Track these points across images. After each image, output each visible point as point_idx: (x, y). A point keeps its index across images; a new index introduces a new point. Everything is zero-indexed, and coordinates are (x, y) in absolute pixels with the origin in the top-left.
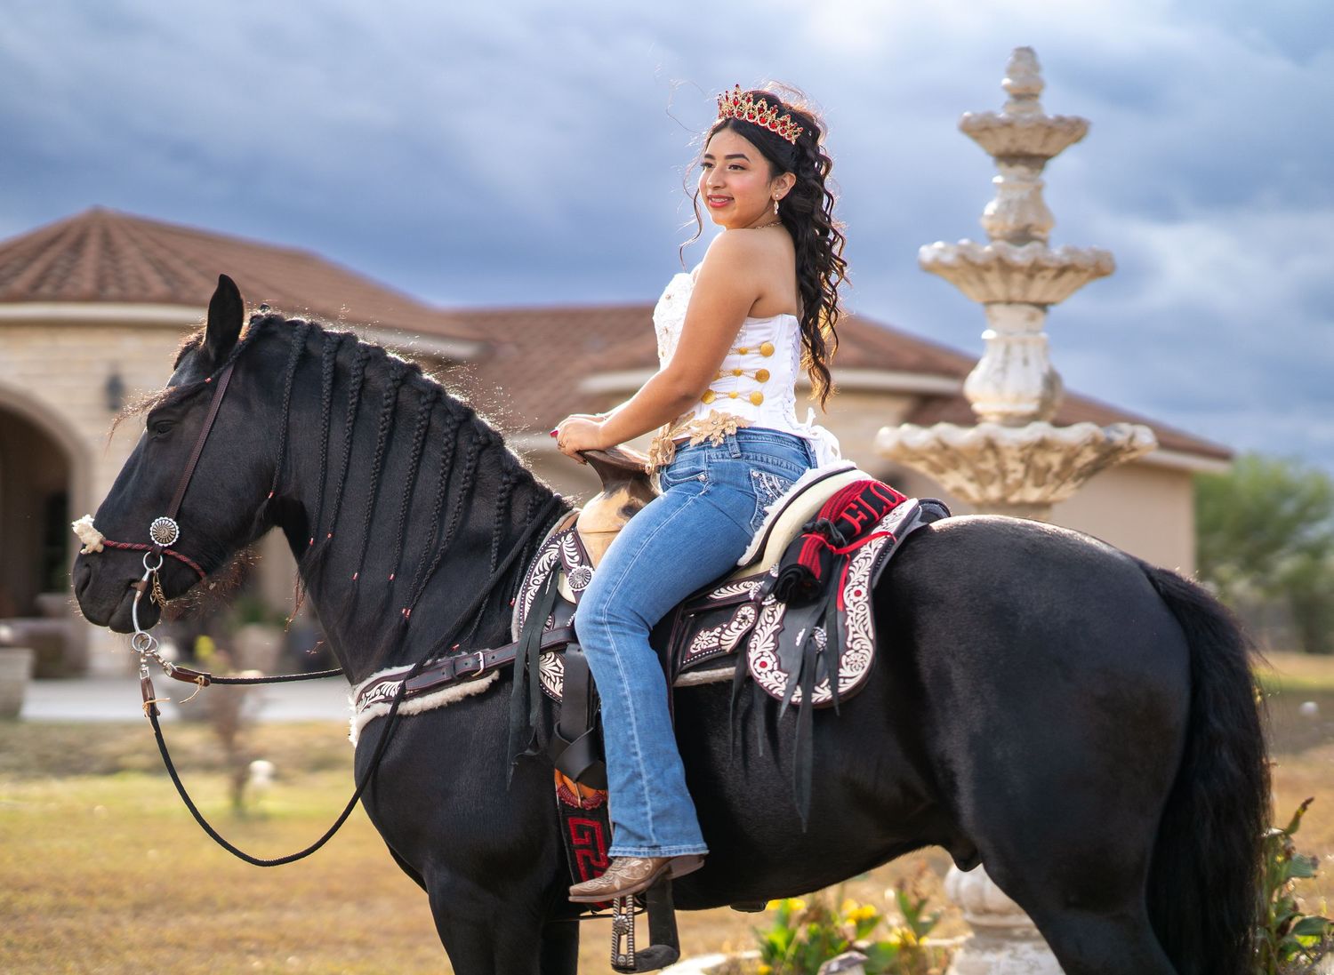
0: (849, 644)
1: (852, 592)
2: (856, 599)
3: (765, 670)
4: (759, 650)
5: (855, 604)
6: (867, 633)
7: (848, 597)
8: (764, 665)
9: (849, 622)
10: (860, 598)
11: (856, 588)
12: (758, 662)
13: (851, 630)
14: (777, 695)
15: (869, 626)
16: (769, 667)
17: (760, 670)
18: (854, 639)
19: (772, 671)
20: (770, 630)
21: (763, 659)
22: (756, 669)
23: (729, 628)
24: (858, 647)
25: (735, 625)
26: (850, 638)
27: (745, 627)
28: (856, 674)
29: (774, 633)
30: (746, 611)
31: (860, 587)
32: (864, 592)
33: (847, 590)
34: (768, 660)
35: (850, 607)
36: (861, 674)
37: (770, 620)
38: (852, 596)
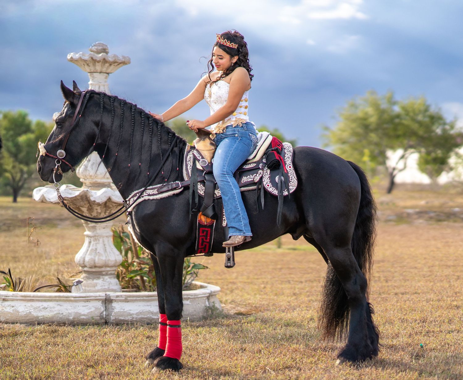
0: (290, 180)
1: (288, 167)
2: (290, 169)
3: (269, 187)
4: (266, 182)
5: (290, 170)
6: (295, 177)
7: (288, 169)
8: (268, 185)
9: (289, 174)
10: (291, 168)
11: (289, 166)
12: (267, 185)
13: (290, 177)
14: (273, 194)
15: (295, 175)
16: (270, 186)
17: (267, 187)
19: (271, 187)
20: (267, 176)
21: (267, 184)
22: (266, 186)
23: (256, 176)
24: (293, 181)
25: (258, 175)
26: (290, 179)
27: (260, 176)
28: (293, 188)
29: (269, 177)
30: (260, 171)
31: (290, 166)
32: (292, 166)
33: (286, 166)
34: (269, 184)
35: (289, 171)
36: (295, 188)
37: (267, 174)
38: (289, 168)
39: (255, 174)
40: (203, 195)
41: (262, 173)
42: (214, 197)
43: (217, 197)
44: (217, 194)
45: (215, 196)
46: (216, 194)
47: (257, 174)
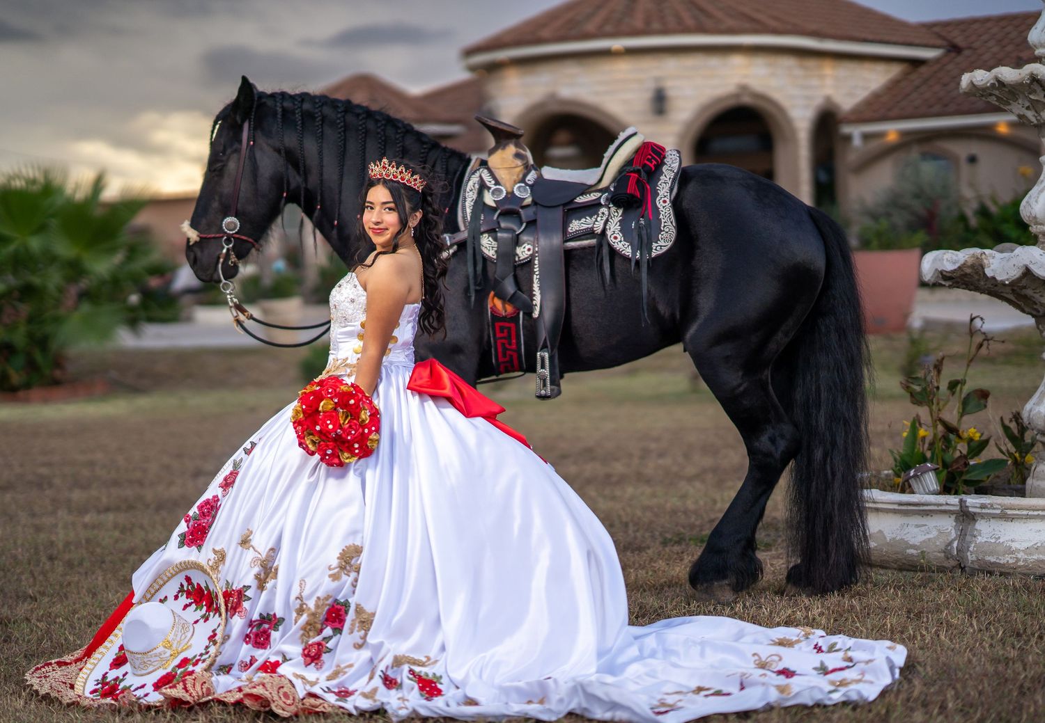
0: (662, 228)
1: (661, 201)
2: (664, 205)
3: (616, 241)
4: (612, 230)
5: (664, 207)
6: (672, 222)
7: (660, 204)
8: (616, 238)
9: (661, 217)
10: (666, 204)
11: (663, 199)
12: (612, 236)
13: (663, 221)
14: (624, 254)
15: (673, 219)
16: (619, 239)
17: (614, 241)
18: (665, 226)
19: (621, 241)
20: (617, 219)
21: (615, 235)
22: (611, 240)
23: (596, 221)
24: (667, 230)
25: (599, 219)
26: (662, 225)
27: (605, 218)
28: (667, 244)
29: (619, 221)
30: (604, 210)
31: (665, 199)
32: (668, 201)
33: (657, 200)
34: (618, 236)
35: (661, 208)
36: (670, 244)
37: (616, 214)
38: (662, 203)
39: (596, 216)
40: (495, 257)
41: (607, 213)
42: (516, 262)
43: (520, 261)
44: (520, 255)
45: (517, 259)
46: (517, 255)
47: (598, 216)
